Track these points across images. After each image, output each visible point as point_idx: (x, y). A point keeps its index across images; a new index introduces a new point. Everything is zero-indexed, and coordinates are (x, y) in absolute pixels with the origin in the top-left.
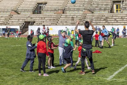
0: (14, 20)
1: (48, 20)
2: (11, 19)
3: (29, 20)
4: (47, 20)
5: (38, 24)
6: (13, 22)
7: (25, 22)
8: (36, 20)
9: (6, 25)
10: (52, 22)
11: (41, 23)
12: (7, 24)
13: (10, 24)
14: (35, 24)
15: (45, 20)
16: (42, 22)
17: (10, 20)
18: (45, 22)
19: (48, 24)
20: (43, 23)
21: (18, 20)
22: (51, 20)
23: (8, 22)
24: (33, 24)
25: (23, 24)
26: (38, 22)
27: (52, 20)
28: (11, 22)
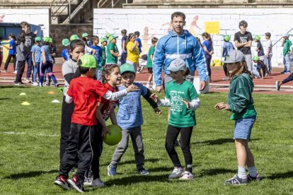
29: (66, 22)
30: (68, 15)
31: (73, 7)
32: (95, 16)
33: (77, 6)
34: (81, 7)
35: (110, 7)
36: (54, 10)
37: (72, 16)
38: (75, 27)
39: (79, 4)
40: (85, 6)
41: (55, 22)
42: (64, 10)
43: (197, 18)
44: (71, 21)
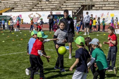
0: (70, 4)
1: (112, 3)
2: (66, 2)
3: (88, 3)
4: (110, 3)
5: (98, 8)
6: (67, 6)
7: (82, 6)
8: (96, 3)
9: (58, 10)
10: (116, 5)
11: (102, 7)
12: (60, 9)
13: (63, 9)
14: (93, 8)
15: (108, 3)
16: (104, 5)
17: (64, 4)
18: (107, 5)
19: (111, 8)
20: (105, 7)
21: (74, 4)
22: (115, 3)
23: (62, 6)
24: (92, 9)
25: (79, 8)
26: (98, 6)
27: (117, 3)
28: (65, 6)
29: (76, 14)
30: (77, 12)
31: (78, 10)
32: (83, 12)
33: (79, 10)
34: (80, 10)
35: (87, 10)
36: (73, 11)
37: (78, 12)
38: (78, 15)
39: (79, 9)
40: (81, 10)
41: (74, 14)
42: (76, 11)
43: (108, 13)
44: (77, 14)
